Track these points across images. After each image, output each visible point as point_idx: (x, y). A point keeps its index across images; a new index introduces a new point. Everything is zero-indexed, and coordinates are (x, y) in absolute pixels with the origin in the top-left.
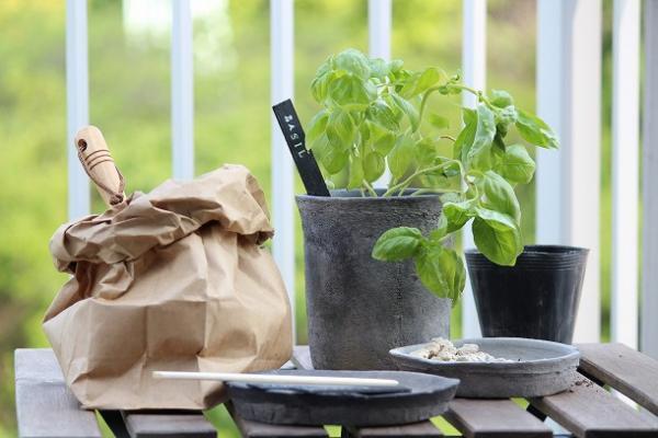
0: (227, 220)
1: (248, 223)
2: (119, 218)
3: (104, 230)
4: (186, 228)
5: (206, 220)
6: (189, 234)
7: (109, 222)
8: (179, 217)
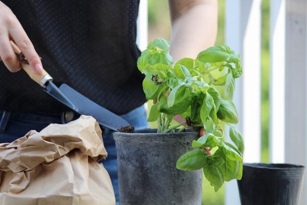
0: (85, 149)
1: (95, 150)
2: (23, 146)
3: (13, 152)
4: (61, 153)
5: (72, 148)
6: (63, 156)
7: (16, 148)
8: (58, 146)
